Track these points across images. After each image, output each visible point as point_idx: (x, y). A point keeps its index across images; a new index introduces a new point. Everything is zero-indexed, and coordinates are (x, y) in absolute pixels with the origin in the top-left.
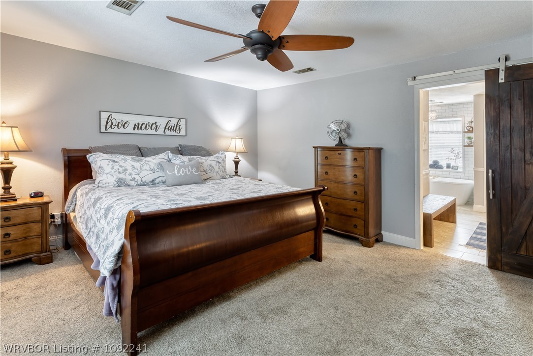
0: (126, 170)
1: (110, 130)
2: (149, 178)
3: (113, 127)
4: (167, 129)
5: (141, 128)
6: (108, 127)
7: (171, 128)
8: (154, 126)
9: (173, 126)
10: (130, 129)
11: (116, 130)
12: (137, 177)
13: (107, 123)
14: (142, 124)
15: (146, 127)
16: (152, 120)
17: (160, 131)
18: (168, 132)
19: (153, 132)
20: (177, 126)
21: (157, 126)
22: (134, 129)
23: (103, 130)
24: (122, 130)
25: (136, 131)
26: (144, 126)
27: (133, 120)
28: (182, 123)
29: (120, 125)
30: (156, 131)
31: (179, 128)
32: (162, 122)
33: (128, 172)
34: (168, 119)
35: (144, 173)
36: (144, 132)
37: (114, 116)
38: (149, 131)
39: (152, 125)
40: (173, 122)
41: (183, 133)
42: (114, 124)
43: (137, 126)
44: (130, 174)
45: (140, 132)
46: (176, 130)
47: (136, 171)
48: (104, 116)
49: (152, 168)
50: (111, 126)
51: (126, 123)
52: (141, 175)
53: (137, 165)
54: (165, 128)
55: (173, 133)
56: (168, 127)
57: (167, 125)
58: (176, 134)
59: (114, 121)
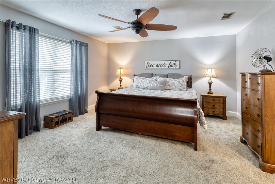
0: (139, 82)
1: (148, 68)
2: (145, 86)
3: (149, 67)
4: (170, 66)
5: (159, 66)
6: (147, 67)
7: (172, 66)
8: (164, 65)
9: (173, 64)
10: (154, 67)
11: (150, 68)
12: (142, 85)
13: (147, 65)
14: (159, 65)
15: (161, 66)
16: (163, 62)
17: (167, 67)
18: (170, 67)
19: (164, 68)
20: (174, 64)
21: (165, 65)
22: (156, 67)
23: (146, 68)
24: (152, 68)
25: (157, 68)
26: (160, 65)
27: (156, 63)
28: (178, 63)
29: (151, 66)
30: (165, 67)
31: (176, 65)
32: (167, 63)
33: (140, 83)
34: (170, 62)
35: (144, 84)
36: (160, 68)
37: (150, 62)
38: (162, 67)
39: (163, 64)
40: (173, 62)
41: (178, 67)
42: (149, 65)
43: (157, 66)
44: (140, 84)
45: (158, 68)
46: (174, 66)
47: (142, 83)
48: (146, 63)
49: (147, 82)
50: (148, 66)
51: (153, 65)
52: (143, 85)
53: (143, 80)
54: (169, 66)
55: (173, 68)
56: (170, 65)
57: (170, 64)
58: (174, 68)
59: (149, 64)
